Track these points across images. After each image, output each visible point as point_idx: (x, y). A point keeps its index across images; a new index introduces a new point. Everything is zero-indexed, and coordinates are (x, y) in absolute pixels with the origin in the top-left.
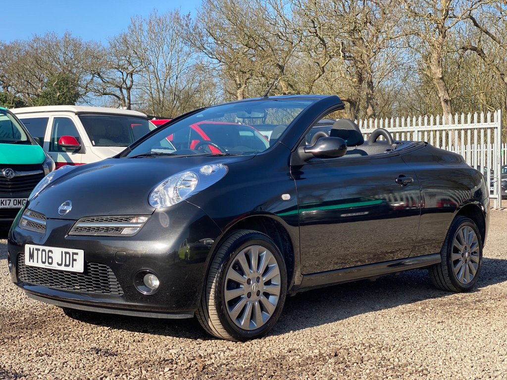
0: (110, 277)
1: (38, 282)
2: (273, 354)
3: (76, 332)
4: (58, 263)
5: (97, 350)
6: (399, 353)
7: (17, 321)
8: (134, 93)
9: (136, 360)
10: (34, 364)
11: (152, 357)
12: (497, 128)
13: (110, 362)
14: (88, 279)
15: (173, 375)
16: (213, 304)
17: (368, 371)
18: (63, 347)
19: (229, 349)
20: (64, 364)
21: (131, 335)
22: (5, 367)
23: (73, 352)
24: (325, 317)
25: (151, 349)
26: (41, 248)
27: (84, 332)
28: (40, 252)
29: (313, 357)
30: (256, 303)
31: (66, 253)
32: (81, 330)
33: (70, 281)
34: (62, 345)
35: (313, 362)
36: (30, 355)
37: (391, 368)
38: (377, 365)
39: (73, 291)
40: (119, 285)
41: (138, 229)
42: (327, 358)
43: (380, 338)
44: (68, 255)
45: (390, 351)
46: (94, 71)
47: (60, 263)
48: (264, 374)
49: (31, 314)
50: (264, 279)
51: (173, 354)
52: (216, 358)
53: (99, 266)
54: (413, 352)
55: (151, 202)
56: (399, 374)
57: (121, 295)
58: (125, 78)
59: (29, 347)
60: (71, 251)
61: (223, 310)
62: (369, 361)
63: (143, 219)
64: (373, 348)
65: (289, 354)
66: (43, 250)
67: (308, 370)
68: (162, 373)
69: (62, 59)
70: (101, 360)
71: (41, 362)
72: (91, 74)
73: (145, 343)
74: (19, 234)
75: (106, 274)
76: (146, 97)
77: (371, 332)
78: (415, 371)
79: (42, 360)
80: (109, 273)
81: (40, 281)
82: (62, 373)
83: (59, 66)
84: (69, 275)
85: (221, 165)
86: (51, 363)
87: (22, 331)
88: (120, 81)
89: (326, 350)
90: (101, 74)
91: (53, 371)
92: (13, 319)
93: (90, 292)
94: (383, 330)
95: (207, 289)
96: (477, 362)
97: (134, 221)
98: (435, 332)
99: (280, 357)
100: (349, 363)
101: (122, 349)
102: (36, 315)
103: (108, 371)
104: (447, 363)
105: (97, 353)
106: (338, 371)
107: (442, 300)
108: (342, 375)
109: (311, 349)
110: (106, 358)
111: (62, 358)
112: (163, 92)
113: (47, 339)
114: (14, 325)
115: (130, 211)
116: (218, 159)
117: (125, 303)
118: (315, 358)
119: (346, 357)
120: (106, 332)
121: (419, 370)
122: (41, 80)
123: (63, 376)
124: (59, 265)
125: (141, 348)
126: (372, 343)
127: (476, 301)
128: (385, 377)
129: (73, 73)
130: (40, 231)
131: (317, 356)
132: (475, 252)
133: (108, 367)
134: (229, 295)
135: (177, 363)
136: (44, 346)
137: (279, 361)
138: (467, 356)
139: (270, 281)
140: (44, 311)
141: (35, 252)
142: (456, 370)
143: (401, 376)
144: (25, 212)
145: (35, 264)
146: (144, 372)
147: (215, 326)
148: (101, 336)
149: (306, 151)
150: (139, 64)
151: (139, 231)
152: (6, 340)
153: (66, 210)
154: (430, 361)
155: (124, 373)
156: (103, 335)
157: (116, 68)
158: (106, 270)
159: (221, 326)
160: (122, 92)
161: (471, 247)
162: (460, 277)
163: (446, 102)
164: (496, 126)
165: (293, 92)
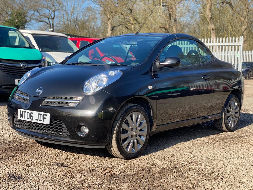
0: (63, 127)
1: (25, 128)
2: (145, 167)
3: (44, 153)
4: (36, 119)
5: (57, 163)
6: (207, 166)
7: (13, 146)
8: (56, 21)
9: (78, 169)
10: (27, 172)
11: (85, 168)
12: (241, 45)
13: (65, 170)
14: (52, 127)
15: (97, 178)
16: (115, 141)
17: (193, 177)
18: (39, 161)
19: (123, 164)
20: (42, 172)
21: (72, 155)
22: (12, 173)
23: (45, 164)
24: (166, 145)
25: (84, 163)
26: (27, 111)
27: (48, 153)
28: (26, 113)
29: (165, 169)
30: (135, 140)
31: (40, 114)
32: (46, 152)
33: (42, 128)
34: (39, 160)
35: (165, 171)
36: (24, 166)
37: (204, 175)
38: (197, 173)
39: (44, 133)
40: (68, 131)
41: (78, 103)
42: (172, 169)
43: (195, 157)
44: (41, 115)
45: (202, 165)
46: (35, 9)
47: (37, 119)
48: (143, 178)
49: (19, 142)
50: (139, 128)
51: (96, 166)
52: (117, 168)
53: (58, 122)
54: (213, 166)
55: (84, 90)
56: (209, 178)
57: (68, 136)
58: (51, 13)
59: (22, 162)
60: (43, 113)
61: (119, 144)
62: (193, 171)
63: (80, 98)
64: (193, 163)
65: (153, 166)
66: (28, 112)
67: (164, 176)
68: (92, 177)
69: (18, 2)
70: (60, 170)
71: (30, 170)
72: (33, 10)
73: (80, 160)
74: (14, 103)
75: (61, 125)
76: (61, 23)
77: (190, 154)
78: (216, 177)
79: (30, 169)
80: (63, 125)
81: (26, 127)
82: (42, 177)
83: (16, 6)
84: (42, 125)
85: (119, 71)
86: (35, 171)
87: (16, 152)
88: (48, 15)
89: (171, 164)
90: (38, 11)
91: (37, 175)
92: (10, 145)
93: (52, 134)
94: (196, 153)
95: (112, 134)
96: (245, 172)
97: (75, 99)
98: (222, 155)
99: (148, 168)
100: (183, 172)
101: (69, 163)
102: (21, 143)
103: (65, 175)
104: (231, 172)
105: (57, 165)
106: (179, 177)
107: (221, 136)
108: (181, 178)
109: (163, 163)
110: (62, 168)
111: (40, 168)
112: (70, 21)
113: (30, 157)
114: (12, 149)
115: (73, 94)
116: (117, 67)
117: (71, 140)
118: (166, 169)
119: (181, 169)
120: (59, 153)
121: (218, 176)
122: (7, 13)
123: (43, 178)
124: (36, 120)
125: (79, 162)
126: (192, 160)
127: (238, 137)
128: (202, 180)
129: (24, 10)
130: (25, 102)
131: (167, 168)
132: (237, 112)
133: (65, 173)
134: (123, 136)
135: (98, 172)
136: (30, 161)
137: (148, 170)
138: (240, 168)
139: (142, 129)
140: (26, 141)
141: (24, 113)
142: (236, 176)
143: (210, 179)
144: (16, 91)
145: (23, 119)
146: (83, 176)
147: (115, 152)
148: (57, 155)
149: (160, 64)
150: (58, 6)
151: (78, 105)
152: (9, 157)
153: (40, 92)
154: (222, 171)
155: (73, 177)
156: (58, 155)
157: (46, 8)
158: (61, 124)
159: (119, 152)
160: (49, 21)
161: (235, 110)
162: (229, 125)
163: (213, 30)
164: (240, 44)
165: (137, 23)
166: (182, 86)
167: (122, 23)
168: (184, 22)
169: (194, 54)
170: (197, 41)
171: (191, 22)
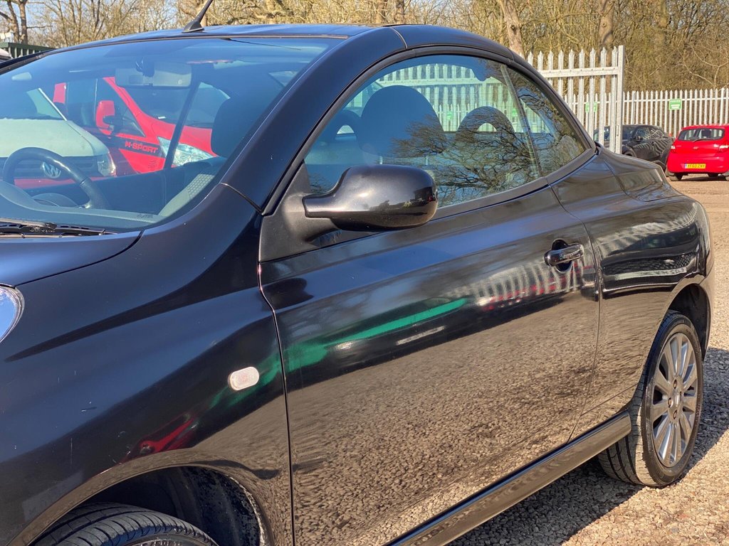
8: (33, 9)
12: (616, 76)
112: (80, 10)
149: (311, 209)
160: (11, 9)
161: (685, 379)
162: (664, 456)
163: (514, 29)
164: (614, 73)
165: (283, 13)
166: (449, 294)
167: (236, 15)
168: (427, 8)
169: (486, 127)
170: (510, 66)
171: (447, 8)
